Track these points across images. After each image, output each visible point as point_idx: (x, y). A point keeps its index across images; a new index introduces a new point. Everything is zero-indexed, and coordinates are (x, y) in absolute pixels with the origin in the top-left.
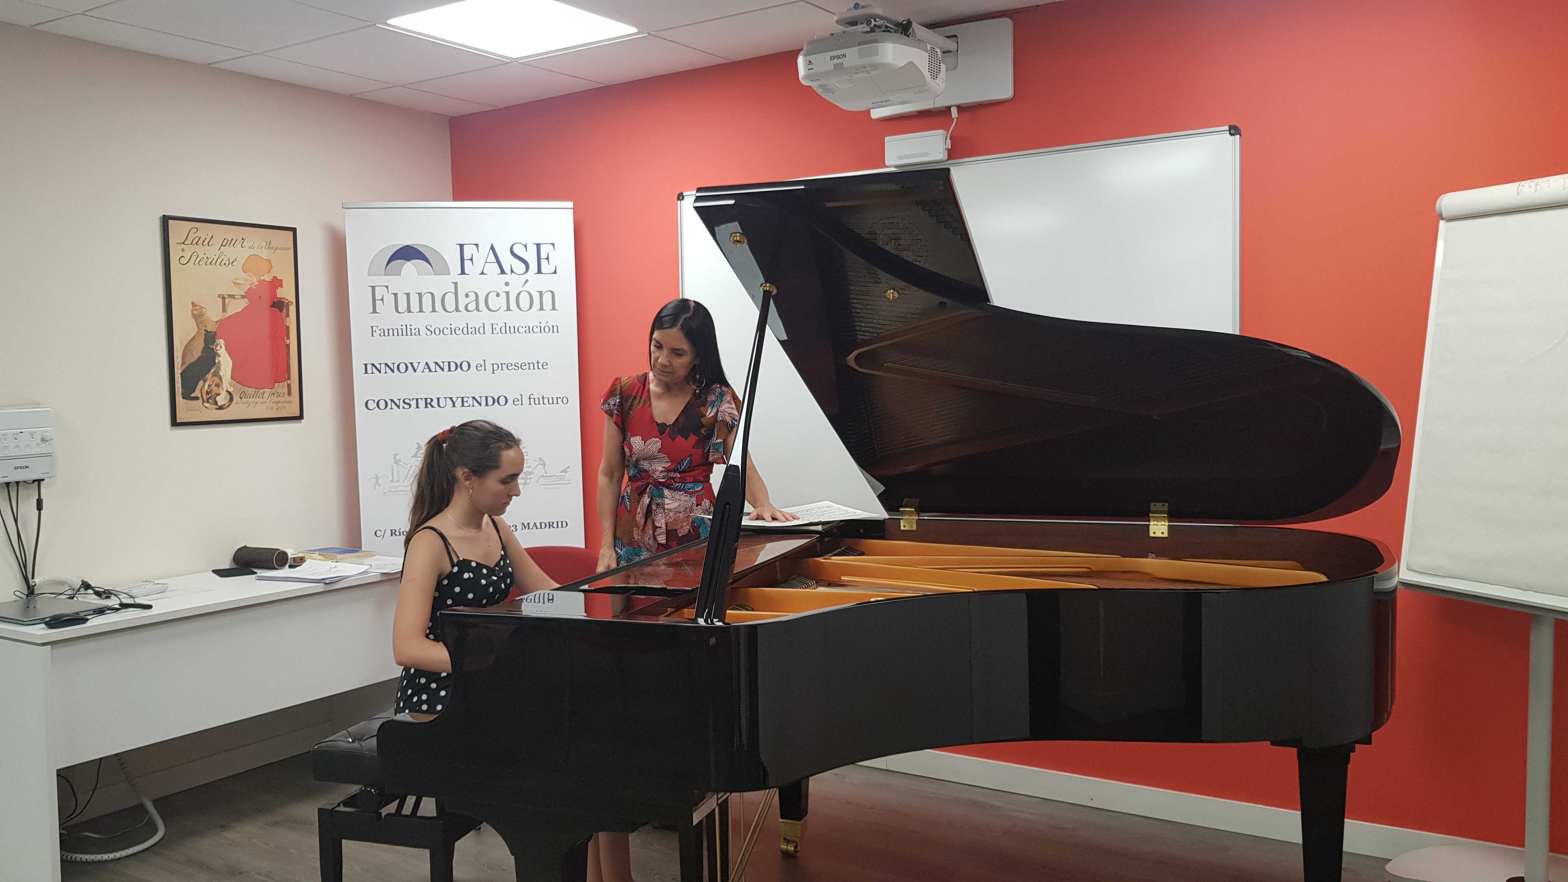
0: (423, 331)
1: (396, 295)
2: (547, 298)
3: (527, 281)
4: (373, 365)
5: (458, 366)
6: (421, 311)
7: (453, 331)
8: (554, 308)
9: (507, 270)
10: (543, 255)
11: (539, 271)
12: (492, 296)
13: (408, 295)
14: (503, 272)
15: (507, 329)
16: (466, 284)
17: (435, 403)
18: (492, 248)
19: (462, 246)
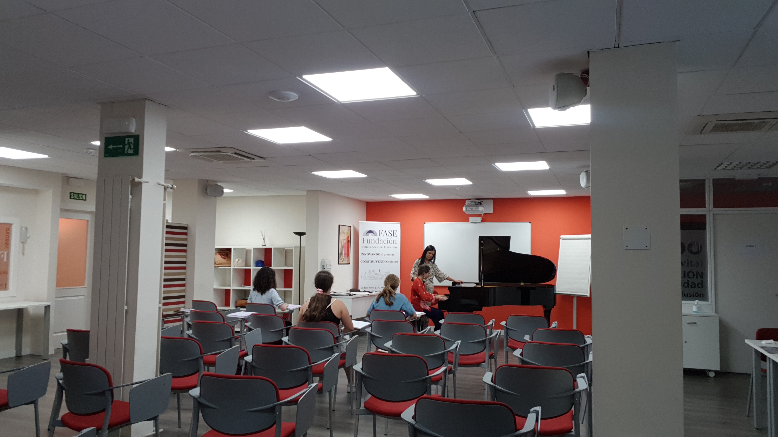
0: (372, 247)
1: (367, 240)
2: (395, 241)
3: (391, 238)
4: (363, 254)
5: (378, 254)
6: (372, 243)
7: (377, 247)
8: (396, 243)
9: (388, 235)
10: (394, 233)
11: (394, 236)
12: (385, 241)
13: (370, 240)
14: (387, 236)
15: (387, 247)
16: (380, 238)
17: (373, 262)
18: (385, 231)
19: (380, 231)
